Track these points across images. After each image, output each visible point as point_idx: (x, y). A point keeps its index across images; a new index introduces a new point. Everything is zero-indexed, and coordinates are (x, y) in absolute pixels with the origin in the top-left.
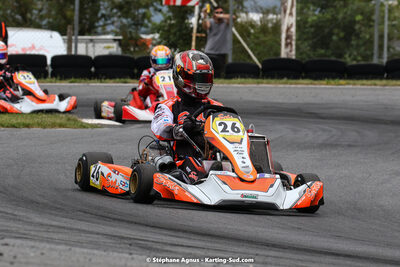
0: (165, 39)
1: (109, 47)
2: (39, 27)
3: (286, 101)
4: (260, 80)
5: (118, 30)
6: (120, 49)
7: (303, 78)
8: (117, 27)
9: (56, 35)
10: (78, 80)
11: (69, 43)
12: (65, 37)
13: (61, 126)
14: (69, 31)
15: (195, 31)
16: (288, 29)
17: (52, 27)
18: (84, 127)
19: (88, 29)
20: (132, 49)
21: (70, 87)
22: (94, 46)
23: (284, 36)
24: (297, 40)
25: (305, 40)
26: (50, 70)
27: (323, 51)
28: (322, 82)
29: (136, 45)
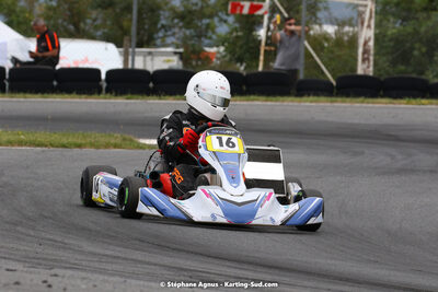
0: (230, 53)
1: (169, 61)
2: (92, 38)
3: (363, 122)
4: (334, 99)
5: (179, 42)
6: (181, 63)
7: (382, 97)
8: (178, 39)
9: (111, 47)
10: (135, 96)
11: (126, 56)
12: (121, 50)
13: (116, 146)
14: (125, 42)
15: (263, 44)
16: (366, 43)
17: (107, 39)
18: (141, 148)
19: (146, 41)
20: (194, 63)
21: (127, 104)
22: (152, 60)
23: (360, 50)
24: (375, 55)
25: (384, 55)
26: (104, 85)
27: (402, 68)
28: (402, 101)
29: (199, 59)
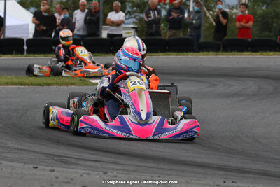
1: (129, 33)
6: (136, 34)
13: (72, 84)
18: (88, 85)
